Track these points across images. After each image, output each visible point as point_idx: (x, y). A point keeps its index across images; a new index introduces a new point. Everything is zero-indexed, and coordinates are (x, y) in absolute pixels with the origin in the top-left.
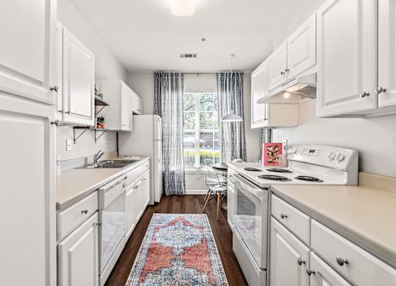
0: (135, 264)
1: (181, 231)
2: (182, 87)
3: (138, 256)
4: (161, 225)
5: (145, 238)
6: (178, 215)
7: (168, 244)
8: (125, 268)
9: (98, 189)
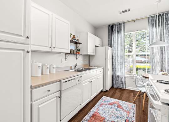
0: (83, 120)
1: (115, 110)
2: (124, 30)
3: (86, 116)
4: (104, 103)
5: (93, 108)
6: (116, 100)
7: (104, 116)
8: (78, 120)
9: (60, 81)
